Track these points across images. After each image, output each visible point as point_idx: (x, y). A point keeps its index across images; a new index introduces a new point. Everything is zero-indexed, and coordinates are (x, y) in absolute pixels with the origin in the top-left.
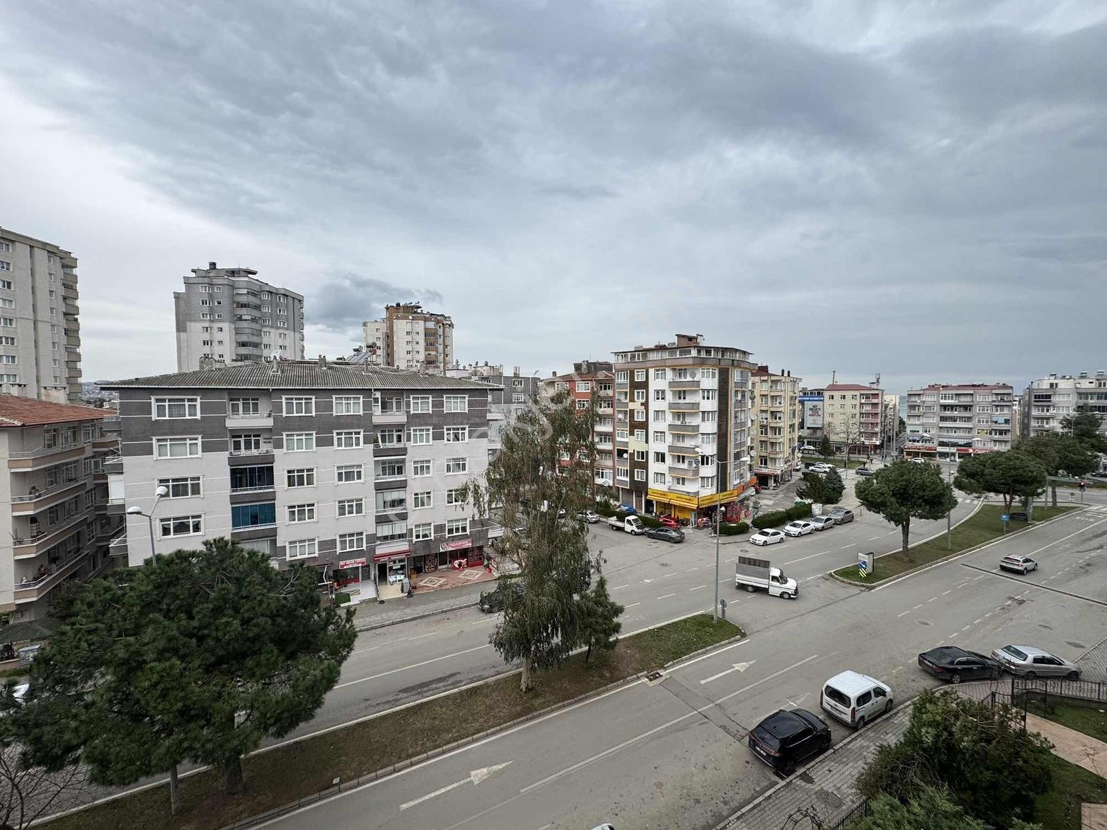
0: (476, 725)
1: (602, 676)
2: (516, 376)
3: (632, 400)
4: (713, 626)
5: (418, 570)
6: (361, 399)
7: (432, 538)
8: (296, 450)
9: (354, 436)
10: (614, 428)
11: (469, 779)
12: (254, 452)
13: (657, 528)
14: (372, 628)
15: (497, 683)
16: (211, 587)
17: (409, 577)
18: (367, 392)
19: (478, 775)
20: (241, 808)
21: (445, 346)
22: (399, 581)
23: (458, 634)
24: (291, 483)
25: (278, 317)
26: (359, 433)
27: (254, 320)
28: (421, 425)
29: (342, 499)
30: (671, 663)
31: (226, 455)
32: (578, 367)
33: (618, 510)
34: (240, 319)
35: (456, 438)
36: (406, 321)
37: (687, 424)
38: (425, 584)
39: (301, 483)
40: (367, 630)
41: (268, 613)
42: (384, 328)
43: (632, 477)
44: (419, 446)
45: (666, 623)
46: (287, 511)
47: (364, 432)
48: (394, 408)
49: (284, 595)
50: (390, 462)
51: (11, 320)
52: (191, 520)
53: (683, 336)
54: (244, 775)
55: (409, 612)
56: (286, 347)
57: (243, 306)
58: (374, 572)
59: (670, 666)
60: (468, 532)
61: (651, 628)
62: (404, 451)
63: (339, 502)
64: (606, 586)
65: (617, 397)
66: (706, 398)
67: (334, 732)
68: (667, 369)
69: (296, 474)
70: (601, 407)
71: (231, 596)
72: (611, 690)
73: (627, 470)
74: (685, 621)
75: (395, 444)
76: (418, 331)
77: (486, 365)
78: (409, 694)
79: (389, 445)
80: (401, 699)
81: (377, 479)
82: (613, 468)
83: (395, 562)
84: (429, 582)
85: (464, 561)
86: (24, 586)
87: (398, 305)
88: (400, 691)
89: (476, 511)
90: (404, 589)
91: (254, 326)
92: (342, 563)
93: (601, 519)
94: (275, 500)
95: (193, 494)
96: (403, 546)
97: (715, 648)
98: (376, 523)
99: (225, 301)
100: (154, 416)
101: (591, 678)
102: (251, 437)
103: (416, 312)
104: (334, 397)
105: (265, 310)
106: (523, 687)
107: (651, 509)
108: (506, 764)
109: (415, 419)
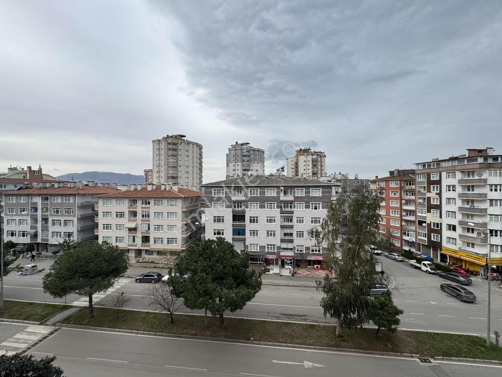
0: (311, 342)
1: (386, 346)
2: (356, 179)
3: (429, 191)
4: (486, 347)
5: (298, 266)
6: (276, 190)
7: (304, 252)
8: (252, 209)
9: (273, 205)
10: (416, 208)
11: (303, 364)
12: (240, 209)
13: (448, 272)
14: (275, 285)
15: (325, 327)
16: (217, 253)
17: (294, 268)
18: (278, 187)
19: (308, 364)
20: (222, 334)
21: (322, 166)
22: (290, 268)
23: (311, 298)
24: (251, 222)
25: (256, 159)
26: (275, 204)
27: (248, 161)
28: (300, 202)
29: (268, 230)
30: (440, 357)
31: (231, 209)
32: (392, 173)
33: (419, 257)
34: (244, 161)
35: (316, 208)
36: (303, 156)
37: (476, 208)
38: (300, 273)
39: (254, 222)
40: (274, 285)
41: (231, 266)
42: (295, 160)
43: (429, 238)
44: (299, 211)
45: (442, 332)
46: (249, 232)
47: (277, 203)
48: (289, 193)
49: (237, 261)
50: (287, 216)
51: (181, 166)
52: (221, 231)
53: (474, 150)
54: (225, 323)
55: (291, 283)
56: (258, 170)
57: (245, 156)
58: (280, 263)
59: (440, 359)
60: (321, 253)
61: (429, 331)
62: (292, 212)
63: (267, 231)
64: (391, 296)
65: (418, 189)
66: (493, 190)
67: (255, 320)
68: (456, 172)
69: (252, 218)
70: (407, 195)
71: (221, 257)
72: (391, 355)
73: (425, 234)
74: (460, 336)
75: (289, 209)
76: (308, 160)
77: (340, 174)
78: (284, 317)
79: (287, 209)
80: (281, 317)
81: (282, 223)
82: (416, 231)
83: (288, 260)
84: (302, 272)
85: (319, 266)
86: (183, 245)
87: (301, 149)
88: (281, 314)
89: (316, 241)
90: (291, 272)
91: (248, 163)
92: (267, 256)
93: (405, 260)
94: (245, 227)
95: (222, 222)
96: (291, 253)
97: (484, 362)
98: (281, 242)
99: (240, 155)
100: (213, 195)
101: (379, 345)
102: (239, 203)
103: (308, 152)
104: (266, 189)
105: (251, 157)
106: (337, 333)
107: (445, 260)
108: (322, 366)
109: (297, 199)
